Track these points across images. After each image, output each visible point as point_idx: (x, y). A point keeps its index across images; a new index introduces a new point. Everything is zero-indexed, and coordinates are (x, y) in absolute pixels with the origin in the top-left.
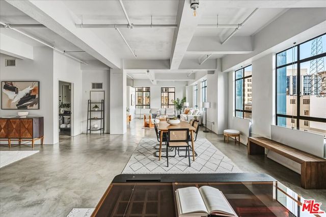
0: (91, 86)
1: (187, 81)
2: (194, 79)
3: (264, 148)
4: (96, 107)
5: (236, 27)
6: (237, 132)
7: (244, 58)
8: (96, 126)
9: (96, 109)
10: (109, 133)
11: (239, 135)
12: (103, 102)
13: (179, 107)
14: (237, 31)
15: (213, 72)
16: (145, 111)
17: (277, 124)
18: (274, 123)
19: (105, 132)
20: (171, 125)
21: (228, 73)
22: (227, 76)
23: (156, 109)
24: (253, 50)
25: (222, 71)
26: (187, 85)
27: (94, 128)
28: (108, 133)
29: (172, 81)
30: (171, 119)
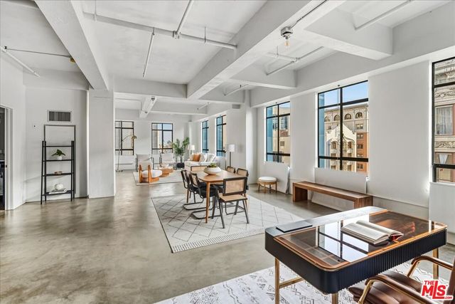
0: (46, 116)
1: (191, 116)
2: (206, 113)
3: (306, 191)
4: (59, 153)
5: (291, 60)
6: (273, 179)
7: (283, 93)
8: (60, 187)
9: (60, 158)
10: (87, 197)
11: (275, 183)
12: (73, 145)
13: (180, 152)
14: (293, 64)
15: (238, 107)
16: (128, 159)
17: (319, 167)
18: (316, 166)
19: (77, 195)
20: (210, 175)
21: (257, 109)
22: (257, 112)
23: (146, 156)
24: (296, 86)
25: (250, 106)
26: (191, 121)
27: (57, 190)
28: (84, 197)
29: (169, 114)
30: (210, 166)
